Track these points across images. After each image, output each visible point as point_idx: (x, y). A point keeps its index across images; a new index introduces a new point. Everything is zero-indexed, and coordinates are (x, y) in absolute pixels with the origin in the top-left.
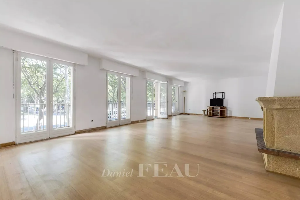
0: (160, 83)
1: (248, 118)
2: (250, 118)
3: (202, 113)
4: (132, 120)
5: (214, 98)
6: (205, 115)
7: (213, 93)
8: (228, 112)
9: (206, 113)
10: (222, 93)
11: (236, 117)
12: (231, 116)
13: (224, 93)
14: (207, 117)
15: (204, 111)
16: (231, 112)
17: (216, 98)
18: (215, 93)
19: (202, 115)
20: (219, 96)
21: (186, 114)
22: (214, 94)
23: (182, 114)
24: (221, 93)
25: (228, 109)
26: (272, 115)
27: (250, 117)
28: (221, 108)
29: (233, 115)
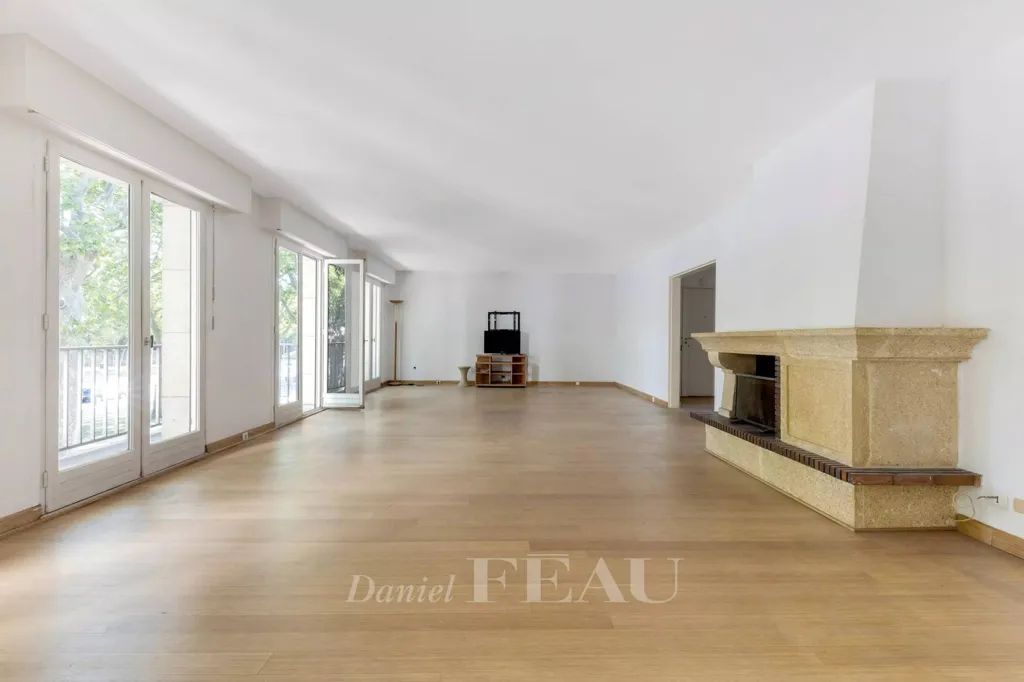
0: (327, 262)
1: (574, 383)
2: (578, 384)
3: (458, 376)
4: (212, 439)
5: (492, 328)
6: (470, 384)
7: (490, 314)
8: (530, 370)
9: (472, 377)
10: (515, 313)
11: (546, 383)
12: (535, 380)
13: (519, 313)
14: (474, 389)
15: (465, 370)
16: (536, 369)
17: (499, 328)
18: (496, 313)
19: (457, 383)
20: (505, 323)
21: (401, 383)
22: (492, 316)
23: (389, 384)
24: (511, 313)
25: (531, 361)
26: (865, 377)
27: (578, 379)
28: (515, 360)
29: (541, 379)
